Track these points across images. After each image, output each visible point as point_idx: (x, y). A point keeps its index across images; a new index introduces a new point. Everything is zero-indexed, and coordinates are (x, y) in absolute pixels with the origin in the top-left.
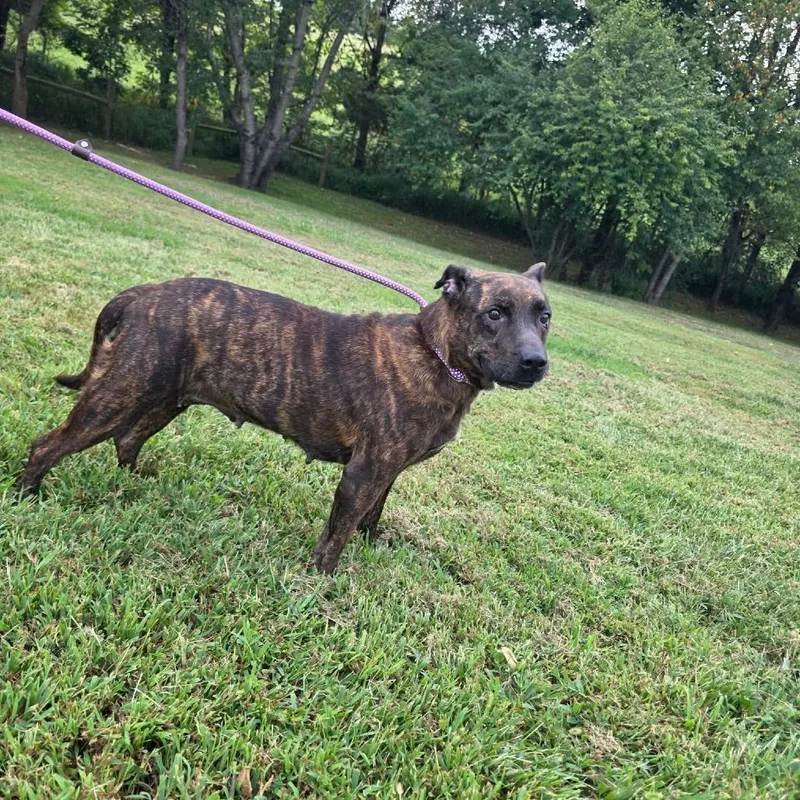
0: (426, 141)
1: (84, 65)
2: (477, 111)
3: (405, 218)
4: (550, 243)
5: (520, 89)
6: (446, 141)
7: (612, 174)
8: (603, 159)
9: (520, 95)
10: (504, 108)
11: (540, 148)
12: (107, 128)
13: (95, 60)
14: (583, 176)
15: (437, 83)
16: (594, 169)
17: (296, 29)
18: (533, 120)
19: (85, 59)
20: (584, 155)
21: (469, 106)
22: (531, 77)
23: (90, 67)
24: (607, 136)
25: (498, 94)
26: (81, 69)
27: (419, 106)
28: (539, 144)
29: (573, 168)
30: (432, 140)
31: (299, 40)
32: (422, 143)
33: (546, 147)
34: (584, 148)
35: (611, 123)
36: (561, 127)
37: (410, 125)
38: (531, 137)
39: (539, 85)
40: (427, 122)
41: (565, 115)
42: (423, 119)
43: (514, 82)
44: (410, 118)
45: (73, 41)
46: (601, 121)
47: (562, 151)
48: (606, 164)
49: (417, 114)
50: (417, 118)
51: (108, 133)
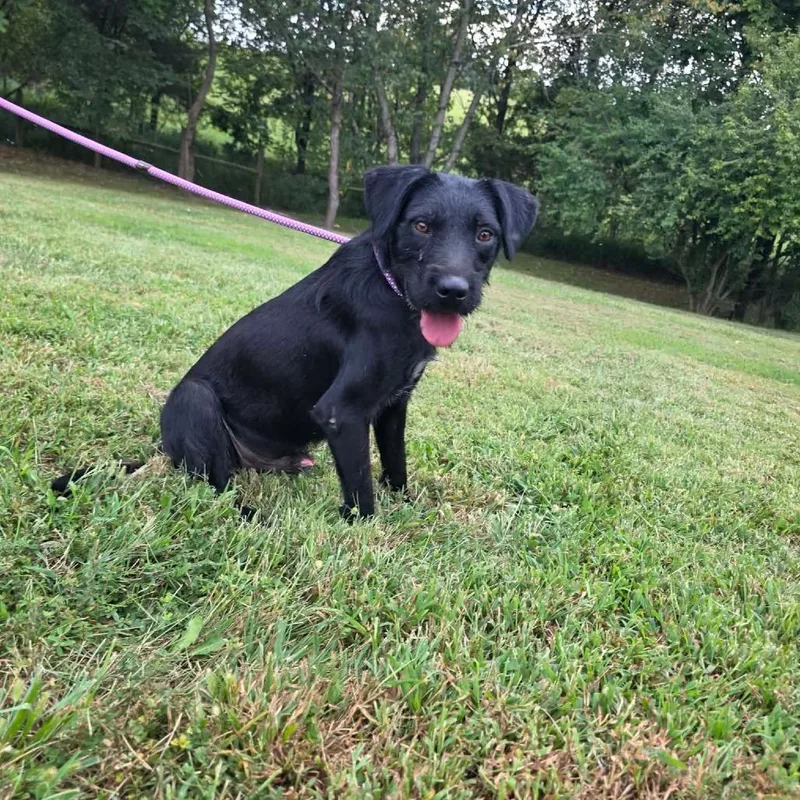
0: (577, 186)
1: (230, 140)
2: (632, 152)
3: (539, 263)
4: (709, 280)
5: (680, 128)
6: (599, 185)
7: (792, 206)
8: (779, 191)
9: (681, 133)
10: (664, 148)
11: (707, 185)
12: (257, 196)
13: (239, 135)
14: (757, 211)
15: (588, 128)
16: (772, 203)
17: (442, 90)
18: (697, 157)
19: (231, 135)
20: (759, 188)
21: (624, 149)
22: (692, 115)
23: (235, 141)
24: (785, 168)
25: (656, 134)
26: (228, 144)
27: (570, 153)
28: (706, 181)
29: (746, 203)
30: (584, 185)
31: (444, 100)
32: (574, 189)
33: (713, 183)
34: (757, 182)
35: (791, 154)
36: (732, 162)
37: (561, 171)
38: (696, 174)
39: (702, 122)
40: (580, 168)
41: (737, 150)
42: (573, 165)
43: (673, 121)
44: (561, 165)
45: (221, 119)
46: (779, 153)
47: (733, 186)
48: (784, 196)
49: (569, 161)
50: (568, 165)
51: (258, 201)
